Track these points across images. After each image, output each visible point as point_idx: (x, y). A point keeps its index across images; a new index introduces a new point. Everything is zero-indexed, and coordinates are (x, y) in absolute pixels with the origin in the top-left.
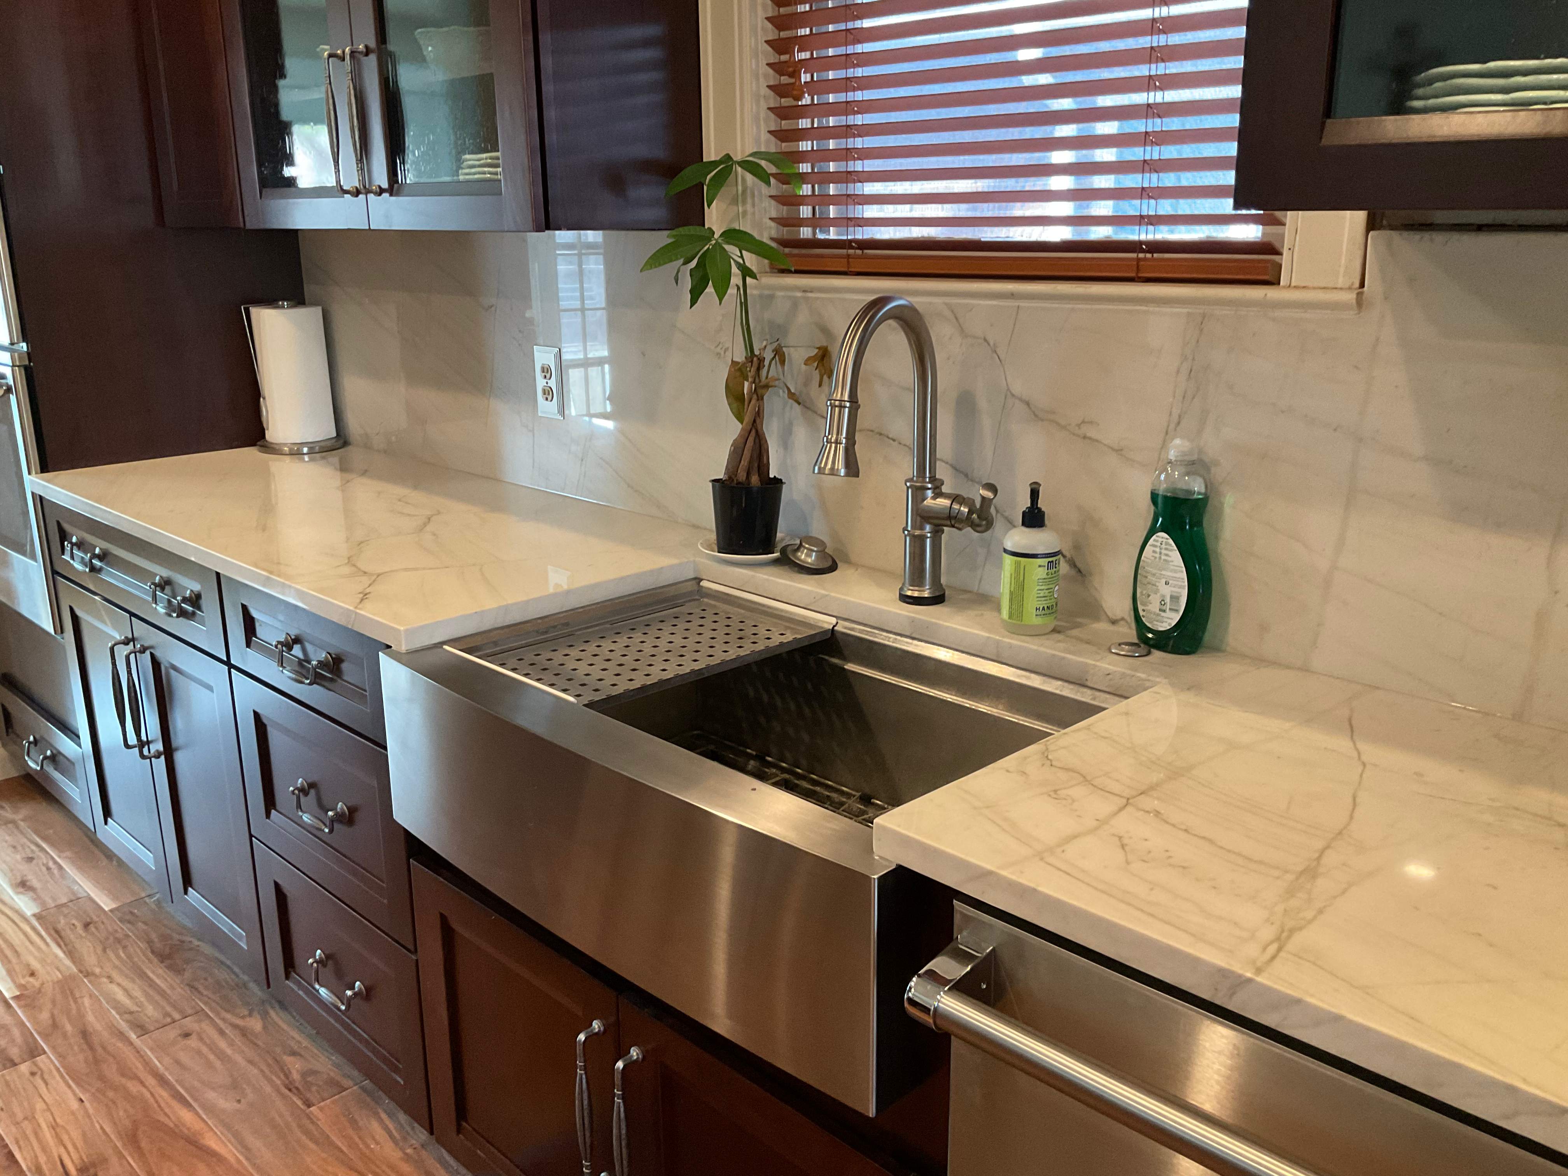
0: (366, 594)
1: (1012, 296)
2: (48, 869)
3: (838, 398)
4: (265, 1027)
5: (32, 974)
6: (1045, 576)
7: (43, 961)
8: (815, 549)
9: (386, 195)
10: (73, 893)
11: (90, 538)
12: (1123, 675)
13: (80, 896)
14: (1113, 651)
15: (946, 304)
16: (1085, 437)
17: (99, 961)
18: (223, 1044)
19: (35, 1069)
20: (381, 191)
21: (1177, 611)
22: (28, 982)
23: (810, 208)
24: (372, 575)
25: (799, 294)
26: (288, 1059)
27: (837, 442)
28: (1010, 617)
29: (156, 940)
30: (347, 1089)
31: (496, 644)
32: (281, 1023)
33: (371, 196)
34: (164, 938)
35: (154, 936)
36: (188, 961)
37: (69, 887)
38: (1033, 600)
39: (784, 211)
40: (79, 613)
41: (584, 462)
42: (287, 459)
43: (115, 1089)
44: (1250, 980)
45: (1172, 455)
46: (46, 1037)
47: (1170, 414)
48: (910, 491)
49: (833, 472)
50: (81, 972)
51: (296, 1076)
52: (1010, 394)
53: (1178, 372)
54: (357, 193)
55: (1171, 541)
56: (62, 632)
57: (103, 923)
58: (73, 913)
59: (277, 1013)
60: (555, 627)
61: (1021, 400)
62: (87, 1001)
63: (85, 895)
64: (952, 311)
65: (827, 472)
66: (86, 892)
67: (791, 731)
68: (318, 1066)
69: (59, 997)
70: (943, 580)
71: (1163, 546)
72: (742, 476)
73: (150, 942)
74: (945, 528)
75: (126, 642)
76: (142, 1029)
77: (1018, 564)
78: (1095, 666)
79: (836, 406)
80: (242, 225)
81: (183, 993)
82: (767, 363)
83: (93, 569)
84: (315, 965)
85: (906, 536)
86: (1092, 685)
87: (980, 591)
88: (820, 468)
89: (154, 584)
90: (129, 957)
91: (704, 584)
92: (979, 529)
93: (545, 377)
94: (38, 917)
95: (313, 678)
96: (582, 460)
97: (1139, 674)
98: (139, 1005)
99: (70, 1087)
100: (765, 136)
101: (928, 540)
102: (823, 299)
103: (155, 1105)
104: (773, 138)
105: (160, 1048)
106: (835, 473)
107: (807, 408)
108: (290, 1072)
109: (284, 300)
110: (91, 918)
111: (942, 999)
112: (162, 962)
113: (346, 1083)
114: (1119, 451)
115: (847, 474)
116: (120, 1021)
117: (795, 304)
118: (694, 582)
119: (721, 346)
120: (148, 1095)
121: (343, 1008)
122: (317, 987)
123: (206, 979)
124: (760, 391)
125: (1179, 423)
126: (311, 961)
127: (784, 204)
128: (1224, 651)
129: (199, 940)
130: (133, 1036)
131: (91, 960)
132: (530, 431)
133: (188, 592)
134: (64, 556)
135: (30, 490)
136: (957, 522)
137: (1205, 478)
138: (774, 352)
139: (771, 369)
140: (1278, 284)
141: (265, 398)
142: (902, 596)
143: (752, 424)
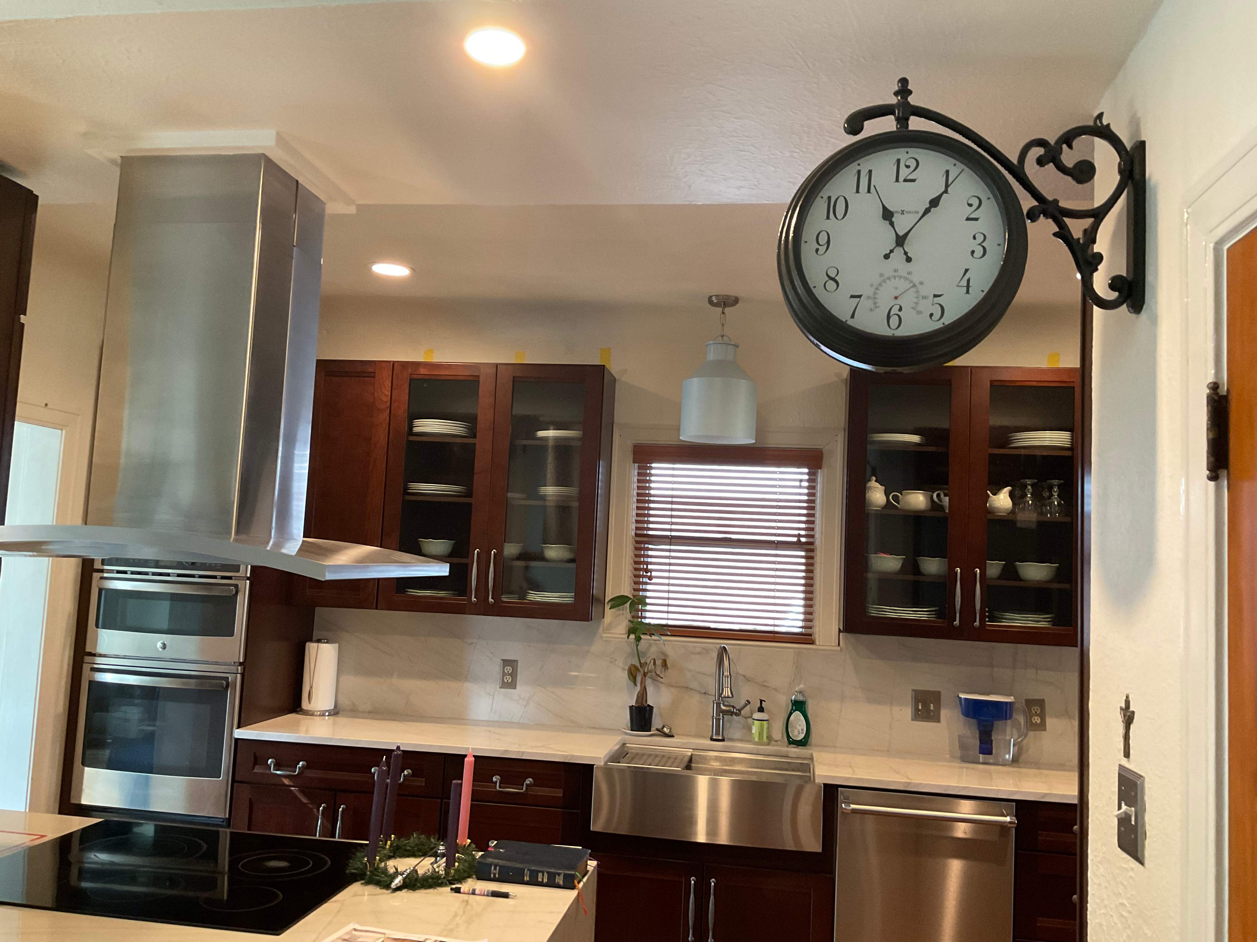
8: (668, 728)
14: (789, 746)
16: (764, 686)
28: (759, 740)
42: (314, 717)
45: (797, 689)
47: (791, 679)
48: (715, 704)
52: (738, 674)
55: (800, 713)
61: (742, 676)
71: (798, 715)
78: (791, 750)
85: (713, 720)
91: (627, 745)
96: (526, 706)
101: (721, 720)
107: (655, 680)
109: (324, 640)
114: (775, 690)
118: (622, 745)
124: (646, 675)
125: (794, 681)
132: (491, 695)
134: (255, 771)
135: (236, 737)
136: (731, 713)
137: (803, 695)
138: (652, 661)
139: (651, 666)
140: (816, 644)
141: (311, 687)
142: (712, 739)
143: (643, 686)
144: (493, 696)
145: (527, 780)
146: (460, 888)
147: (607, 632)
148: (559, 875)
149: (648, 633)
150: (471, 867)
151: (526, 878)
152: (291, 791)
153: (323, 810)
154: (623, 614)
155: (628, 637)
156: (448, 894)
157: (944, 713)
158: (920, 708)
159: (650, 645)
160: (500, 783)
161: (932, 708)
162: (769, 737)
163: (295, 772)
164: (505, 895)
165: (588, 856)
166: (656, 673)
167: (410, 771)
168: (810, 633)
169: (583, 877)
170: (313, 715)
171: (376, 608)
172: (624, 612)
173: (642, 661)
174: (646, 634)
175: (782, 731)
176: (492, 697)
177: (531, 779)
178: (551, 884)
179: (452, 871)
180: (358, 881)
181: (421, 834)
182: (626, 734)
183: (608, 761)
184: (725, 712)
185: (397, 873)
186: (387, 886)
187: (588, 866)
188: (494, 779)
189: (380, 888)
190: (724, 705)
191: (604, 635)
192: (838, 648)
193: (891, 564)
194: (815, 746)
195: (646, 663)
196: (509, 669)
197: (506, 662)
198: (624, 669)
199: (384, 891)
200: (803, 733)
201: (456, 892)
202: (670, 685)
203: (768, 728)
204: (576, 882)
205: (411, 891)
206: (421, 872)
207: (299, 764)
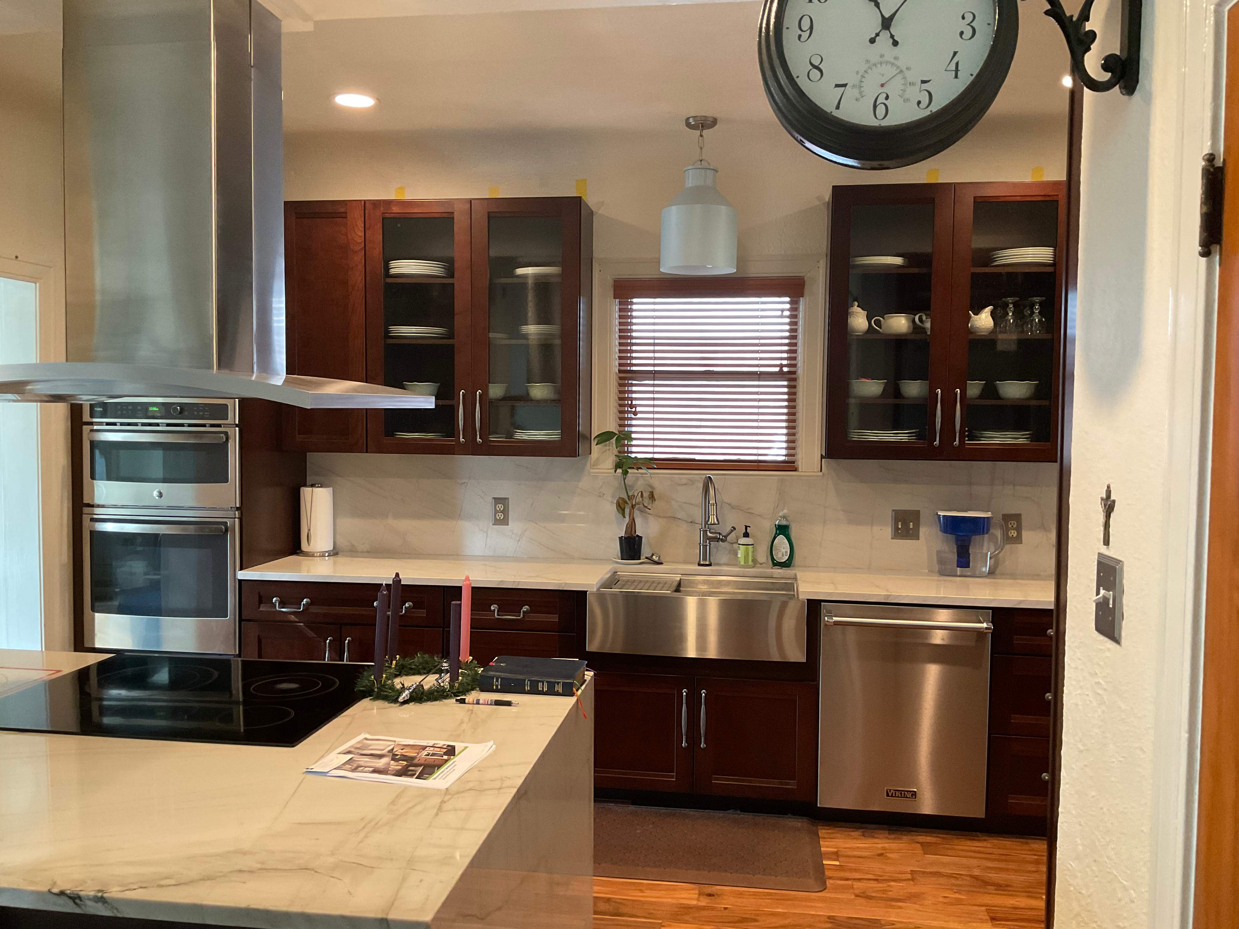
1: (723, 475)
8: (658, 556)
16: (749, 513)
27: (714, 515)
28: (745, 563)
38: (750, 557)
41: (520, 542)
45: (781, 514)
47: (774, 506)
48: (702, 532)
52: (724, 502)
53: (776, 493)
55: (784, 537)
61: (727, 504)
71: (782, 539)
72: (629, 535)
74: (712, 542)
77: (746, 547)
78: (775, 571)
82: (636, 496)
85: (701, 546)
86: (775, 577)
91: (618, 573)
97: (789, 573)
101: (708, 546)
104: (616, 427)
107: (643, 512)
118: (615, 573)
124: (634, 507)
125: (777, 507)
132: (485, 532)
134: (261, 609)
135: (239, 578)
136: (718, 540)
137: (787, 520)
138: (640, 493)
139: (639, 499)
140: (798, 471)
141: (309, 530)
142: (699, 565)
143: (631, 517)
144: (487, 532)
145: (523, 608)
146: (465, 699)
147: (596, 467)
148: (558, 684)
149: (634, 467)
150: (474, 680)
151: (527, 688)
152: (297, 627)
153: (329, 643)
154: (609, 449)
155: (615, 471)
156: (453, 705)
157: (923, 531)
158: (900, 527)
159: (637, 479)
160: (498, 611)
161: (911, 527)
162: (755, 561)
163: (300, 609)
164: (508, 704)
165: (585, 666)
166: (643, 504)
167: (411, 603)
168: (793, 460)
169: (581, 685)
170: (313, 556)
171: (367, 452)
172: (611, 447)
173: (630, 494)
174: (634, 468)
175: (767, 554)
176: (485, 534)
177: (527, 607)
178: (551, 692)
179: (456, 685)
180: (367, 697)
181: (425, 654)
182: (617, 563)
183: (600, 587)
184: (711, 539)
185: (403, 689)
186: (396, 701)
187: (586, 676)
188: (492, 608)
189: (388, 703)
190: (711, 533)
191: (592, 471)
192: (821, 474)
193: (873, 388)
194: (799, 566)
195: (634, 496)
196: (500, 507)
197: (497, 500)
198: (612, 502)
199: (392, 705)
200: (786, 555)
201: (461, 703)
202: (658, 516)
203: (753, 552)
204: (574, 690)
205: (417, 704)
206: (426, 687)
207: (303, 601)
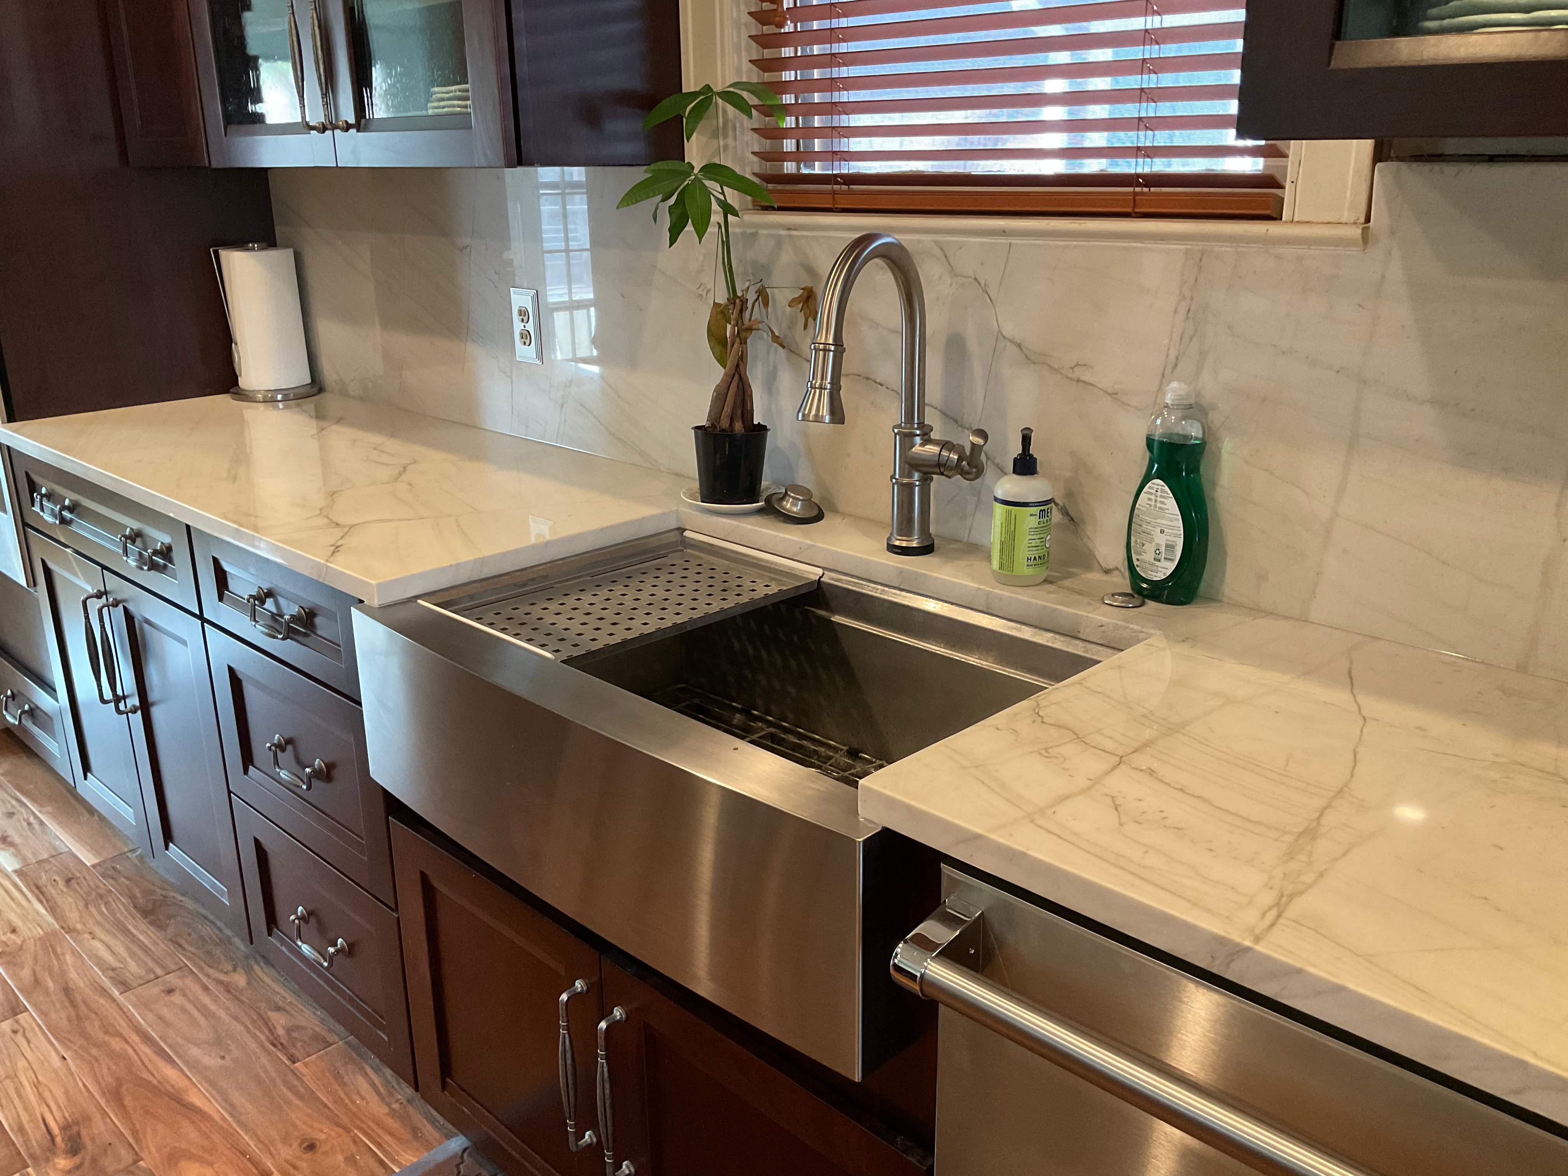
0: (337, 547)
1: (1004, 232)
2: (29, 824)
3: (822, 342)
4: (249, 983)
5: (14, 931)
6: (1036, 525)
7: (24, 918)
8: (801, 498)
9: (353, 131)
10: (55, 849)
11: (60, 490)
12: (1116, 627)
13: (62, 851)
14: (1106, 602)
15: (935, 242)
16: (1078, 381)
17: (81, 917)
18: (206, 1000)
19: (16, 1027)
20: (347, 127)
21: (1172, 560)
22: (9, 939)
23: (794, 141)
24: (344, 526)
25: (783, 233)
26: (273, 1015)
27: (821, 388)
28: (1001, 567)
29: (139, 895)
30: (332, 1044)
31: (472, 597)
32: (266, 979)
33: (338, 132)
34: (146, 893)
35: (137, 892)
36: (170, 917)
37: (50, 843)
38: (1024, 550)
39: (767, 145)
40: (51, 565)
41: (564, 409)
42: (261, 406)
43: (98, 1046)
44: (1248, 949)
45: (1169, 399)
46: (28, 994)
47: (1167, 356)
48: (898, 437)
49: (818, 419)
50: (63, 928)
51: (281, 1032)
52: (1000, 336)
53: (1176, 311)
54: (323, 129)
55: (1167, 488)
56: (35, 585)
57: (85, 878)
58: (54, 868)
59: (262, 968)
60: (533, 579)
61: (1011, 341)
62: (69, 958)
63: (67, 850)
64: (942, 249)
65: (811, 419)
66: (67, 847)
67: (777, 684)
68: (302, 1022)
69: (41, 954)
70: (932, 529)
71: (1159, 493)
72: (725, 423)
73: (132, 897)
74: (933, 476)
75: (99, 596)
76: (125, 986)
77: (1009, 513)
78: (1087, 617)
79: (821, 350)
80: (207, 165)
81: (166, 948)
82: (750, 305)
83: (63, 521)
84: (297, 921)
85: (893, 484)
86: (1084, 638)
87: (970, 541)
88: (803, 415)
89: (123, 536)
90: (112, 913)
91: (687, 534)
92: (967, 477)
93: (523, 320)
94: (19, 873)
95: (286, 633)
96: (562, 407)
97: (1132, 626)
98: (122, 961)
99: (52, 1045)
100: (746, 66)
101: (917, 488)
102: (807, 237)
103: (139, 1063)
104: (755, 68)
105: (145, 1005)
106: (820, 420)
107: (791, 352)
108: (275, 1028)
109: (253, 242)
110: (72, 874)
111: (929, 966)
112: (145, 918)
113: (331, 1038)
114: (1113, 395)
115: (833, 421)
116: (103, 977)
117: (779, 242)
118: (676, 532)
119: (702, 287)
120: (131, 1051)
121: (326, 964)
122: (300, 943)
123: (189, 935)
124: (743, 334)
125: (1176, 366)
126: (292, 917)
127: (767, 138)
128: (1220, 601)
129: (182, 895)
130: (116, 993)
131: (73, 916)
132: (508, 376)
133: (159, 544)
136: (950, 469)
137: (1203, 423)
138: (762, 293)
140: (1280, 221)
141: (237, 343)
142: (890, 548)
143: (736, 370)
144: (511, 377)
176: (509, 380)
190: (926, 441)
195: (747, 301)
